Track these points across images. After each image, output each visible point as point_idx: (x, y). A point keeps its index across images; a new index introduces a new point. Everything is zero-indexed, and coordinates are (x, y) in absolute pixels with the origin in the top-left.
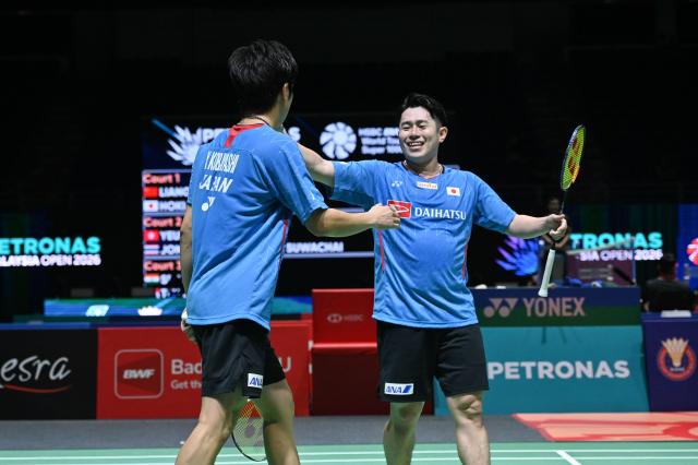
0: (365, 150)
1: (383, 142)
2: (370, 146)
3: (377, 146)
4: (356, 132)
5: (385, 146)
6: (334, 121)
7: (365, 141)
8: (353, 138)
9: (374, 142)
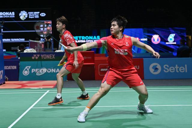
0: (30, 17)
1: (34, 15)
2: (31, 16)
3: (32, 16)
4: (27, 13)
5: (34, 16)
6: (23, 10)
7: (30, 15)
8: (27, 14)
9: (32, 15)
